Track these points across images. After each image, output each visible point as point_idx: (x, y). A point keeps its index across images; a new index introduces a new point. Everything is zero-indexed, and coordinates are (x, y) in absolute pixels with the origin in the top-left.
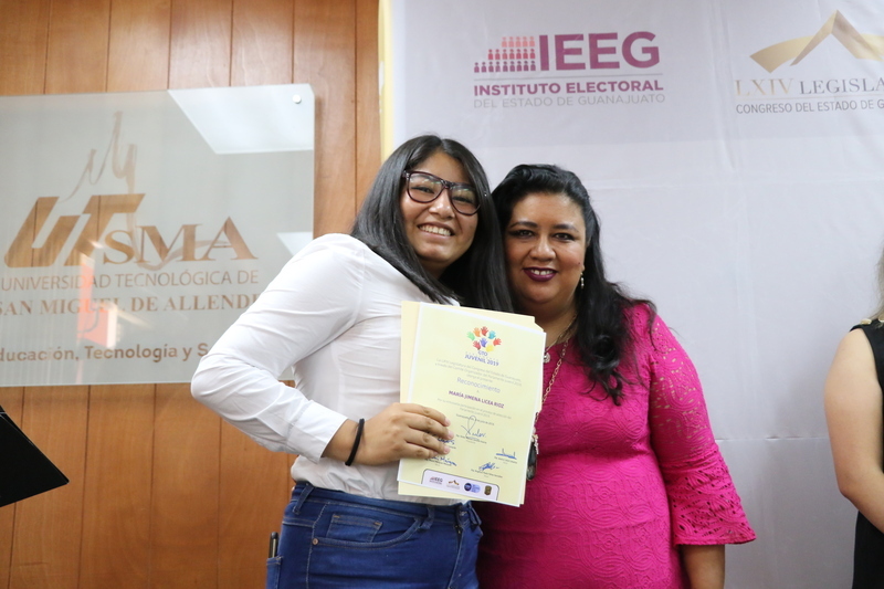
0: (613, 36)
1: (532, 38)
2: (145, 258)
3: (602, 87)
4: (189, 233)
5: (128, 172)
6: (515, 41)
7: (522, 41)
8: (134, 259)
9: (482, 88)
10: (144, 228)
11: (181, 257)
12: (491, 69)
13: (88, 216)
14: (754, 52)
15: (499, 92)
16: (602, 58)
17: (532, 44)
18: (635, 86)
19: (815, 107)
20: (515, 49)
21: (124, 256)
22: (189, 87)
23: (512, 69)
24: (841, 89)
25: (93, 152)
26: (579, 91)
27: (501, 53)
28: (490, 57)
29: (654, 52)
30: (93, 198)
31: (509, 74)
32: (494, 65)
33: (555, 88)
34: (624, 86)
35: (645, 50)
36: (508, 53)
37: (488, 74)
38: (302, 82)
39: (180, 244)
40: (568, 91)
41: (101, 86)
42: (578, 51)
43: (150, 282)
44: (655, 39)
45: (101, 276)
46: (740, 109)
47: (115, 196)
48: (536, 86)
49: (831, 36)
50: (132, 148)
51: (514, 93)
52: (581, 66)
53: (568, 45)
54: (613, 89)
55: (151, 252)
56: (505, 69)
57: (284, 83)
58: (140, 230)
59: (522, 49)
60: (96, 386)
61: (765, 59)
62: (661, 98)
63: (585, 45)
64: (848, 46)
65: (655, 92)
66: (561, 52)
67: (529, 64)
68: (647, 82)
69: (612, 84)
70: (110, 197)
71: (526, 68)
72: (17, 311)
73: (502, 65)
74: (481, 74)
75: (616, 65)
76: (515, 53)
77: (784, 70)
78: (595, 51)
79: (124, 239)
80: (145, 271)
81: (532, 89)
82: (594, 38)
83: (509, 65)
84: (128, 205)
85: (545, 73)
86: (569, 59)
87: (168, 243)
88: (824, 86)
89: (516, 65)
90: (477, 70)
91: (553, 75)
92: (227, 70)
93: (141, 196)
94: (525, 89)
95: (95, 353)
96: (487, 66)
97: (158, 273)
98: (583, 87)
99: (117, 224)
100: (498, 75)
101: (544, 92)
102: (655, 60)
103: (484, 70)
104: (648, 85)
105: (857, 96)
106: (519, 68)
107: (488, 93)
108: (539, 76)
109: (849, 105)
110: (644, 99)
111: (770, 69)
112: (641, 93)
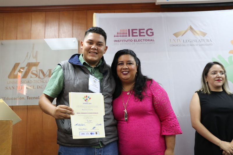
0: (144, 29)
1: (126, 30)
2: (40, 77)
3: (142, 40)
4: (50, 71)
5: (36, 57)
6: (123, 30)
7: (124, 30)
8: (38, 77)
9: (116, 40)
10: (40, 70)
11: (48, 76)
12: (118, 36)
13: (27, 67)
14: (173, 33)
15: (119, 41)
16: (142, 34)
17: (126, 31)
18: (149, 40)
19: (186, 45)
20: (123, 32)
21: (35, 76)
22: (49, 38)
23: (122, 36)
24: (192, 42)
25: (28, 53)
26: (137, 41)
27: (120, 33)
28: (117, 34)
29: (153, 33)
30: (28, 63)
31: (121, 37)
32: (118, 35)
33: (131, 41)
34: (146, 40)
35: (151, 33)
36: (121, 33)
37: (117, 37)
38: (75, 37)
39: (48, 73)
40: (134, 41)
41: (30, 37)
42: (136, 33)
43: (41, 82)
44: (153, 30)
45: (30, 81)
46: (171, 45)
47: (33, 63)
48: (127, 40)
49: (189, 31)
50: (37, 52)
51: (123, 41)
52: (137, 36)
53: (134, 31)
54: (144, 41)
55: (41, 75)
56: (121, 36)
57: (71, 37)
58: (39, 70)
59: (124, 32)
60: (29, 105)
61: (176, 35)
62: (154, 43)
63: (138, 31)
64: (193, 33)
65: (153, 42)
66: (133, 33)
67: (126, 35)
68: (151, 39)
69: (144, 40)
70: (31, 63)
71: (125, 36)
72: (11, 89)
73: (120, 36)
74: (115, 37)
75: (144, 36)
76: (123, 33)
77: (180, 37)
78: (140, 33)
79: (35, 72)
80: (40, 80)
81: (127, 41)
82: (140, 30)
83: (121, 35)
84: (36, 65)
85: (129, 37)
86: (134, 34)
87: (45, 73)
88: (188, 41)
89: (123, 35)
90: (114, 36)
91: (131, 38)
92: (58, 34)
93: (39, 63)
94: (125, 41)
95: (29, 98)
96: (117, 36)
97: (43, 80)
98: (138, 40)
99: (34, 69)
100: (119, 38)
101: (129, 41)
102: (153, 35)
103: (116, 36)
104: (151, 40)
105: (194, 43)
106: (124, 36)
107: (117, 42)
108: (128, 38)
109: (193, 45)
110: (151, 43)
111: (177, 37)
112: (150, 42)
